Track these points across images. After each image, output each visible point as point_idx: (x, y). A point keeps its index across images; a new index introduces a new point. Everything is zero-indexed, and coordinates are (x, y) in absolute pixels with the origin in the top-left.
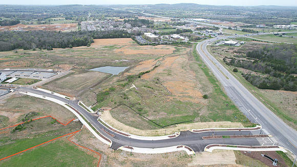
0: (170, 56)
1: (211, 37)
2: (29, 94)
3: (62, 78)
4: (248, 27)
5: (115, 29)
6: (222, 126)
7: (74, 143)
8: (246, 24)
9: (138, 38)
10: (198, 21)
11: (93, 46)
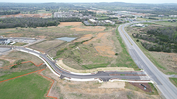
0: (102, 32)
1: (128, 22)
2: (21, 50)
3: (39, 43)
4: (153, 16)
5: (73, 16)
6: (121, 69)
7: (41, 75)
8: (152, 15)
9: (85, 22)
10: (123, 13)
11: (59, 26)
